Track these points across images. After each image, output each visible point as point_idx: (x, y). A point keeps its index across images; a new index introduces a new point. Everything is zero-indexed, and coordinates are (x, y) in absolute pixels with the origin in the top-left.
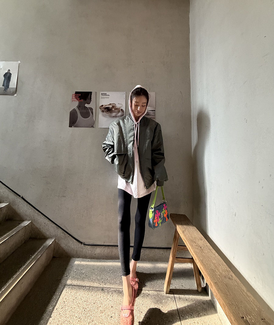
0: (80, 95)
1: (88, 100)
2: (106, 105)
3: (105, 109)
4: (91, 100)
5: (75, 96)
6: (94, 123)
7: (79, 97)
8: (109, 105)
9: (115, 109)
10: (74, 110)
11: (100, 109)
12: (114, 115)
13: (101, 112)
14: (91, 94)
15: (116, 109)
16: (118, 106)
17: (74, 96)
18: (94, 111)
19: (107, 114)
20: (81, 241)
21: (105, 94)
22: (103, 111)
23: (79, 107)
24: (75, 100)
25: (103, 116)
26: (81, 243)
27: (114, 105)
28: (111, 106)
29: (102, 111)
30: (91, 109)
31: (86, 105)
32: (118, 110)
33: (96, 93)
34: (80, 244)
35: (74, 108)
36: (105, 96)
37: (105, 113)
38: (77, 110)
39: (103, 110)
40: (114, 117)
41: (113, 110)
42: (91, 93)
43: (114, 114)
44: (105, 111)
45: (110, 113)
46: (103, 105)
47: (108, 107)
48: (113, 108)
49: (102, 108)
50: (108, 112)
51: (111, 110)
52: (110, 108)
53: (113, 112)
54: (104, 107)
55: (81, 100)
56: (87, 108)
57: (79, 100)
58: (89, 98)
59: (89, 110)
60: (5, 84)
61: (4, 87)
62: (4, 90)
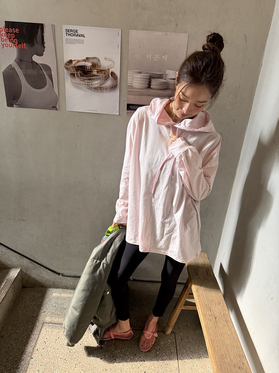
0: (17, 30)
2: (79, 59)
3: (77, 70)
4: (44, 47)
5: (7, 33)
6: (56, 100)
7: (17, 36)
8: (85, 61)
9: (98, 72)
10: (10, 68)
11: (67, 69)
12: (96, 86)
13: (69, 77)
14: (43, 32)
15: (101, 71)
16: (104, 64)
17: (4, 32)
18: (54, 73)
19: (82, 82)
20: (58, 272)
21: (75, 33)
22: (73, 75)
24: (8, 43)
25: (76, 85)
26: (59, 274)
27: (95, 61)
28: (88, 64)
29: (72, 74)
31: (36, 58)
32: (105, 74)
33: (53, 27)
34: (57, 275)
35: (11, 65)
36: (74, 38)
37: (77, 80)
38: (18, 69)
39: (72, 71)
40: (96, 89)
41: (95, 72)
42: (42, 26)
43: (96, 83)
44: (77, 76)
45: (87, 80)
46: (73, 60)
47: (83, 66)
48: (95, 69)
49: (70, 66)
50: (84, 76)
51: (89, 74)
52: (87, 69)
53: (94, 77)
54: (75, 65)
55: (22, 45)
56: (38, 64)
57: (18, 45)
58: (38, 41)
59: (43, 71)
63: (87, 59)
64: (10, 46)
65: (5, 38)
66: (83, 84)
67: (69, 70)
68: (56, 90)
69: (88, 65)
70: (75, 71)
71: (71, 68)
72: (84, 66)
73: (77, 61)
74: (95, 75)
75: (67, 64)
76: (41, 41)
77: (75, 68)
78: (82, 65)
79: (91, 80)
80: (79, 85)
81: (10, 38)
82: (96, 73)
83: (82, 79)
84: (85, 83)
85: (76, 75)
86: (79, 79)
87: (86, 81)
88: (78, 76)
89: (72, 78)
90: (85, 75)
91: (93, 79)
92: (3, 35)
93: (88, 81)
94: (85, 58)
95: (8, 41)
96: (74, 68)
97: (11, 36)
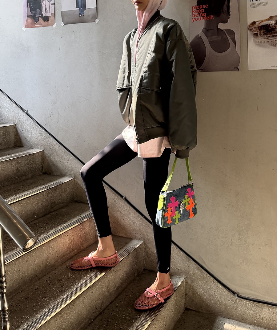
0: (207, 6)
1: (223, 16)
2: (262, 19)
3: (260, 30)
5: (198, 10)
10: (198, 38)
11: (250, 30)
13: (252, 37)
14: (228, 2)
17: (195, 10)
19: (265, 40)
20: (233, 290)
22: (256, 35)
23: (207, 31)
25: (259, 44)
26: (234, 293)
28: (272, 22)
30: (231, 33)
31: (221, 26)
35: (198, 35)
36: (258, 2)
37: (260, 39)
38: (204, 38)
39: (256, 31)
44: (260, 35)
45: (271, 37)
46: (256, 21)
47: (266, 25)
49: (253, 27)
51: (273, 31)
52: (270, 27)
54: (258, 25)
55: (210, 17)
56: (222, 30)
57: (206, 18)
58: (224, 11)
59: (227, 35)
60: (80, 4)
61: (78, 9)
62: (80, 14)
63: (271, 17)
64: (200, 19)
65: (195, 14)
66: (266, 42)
67: (252, 31)
68: (238, 51)
70: (258, 31)
71: (254, 29)
72: (268, 24)
73: (261, 22)
75: (251, 25)
76: (227, 10)
77: (258, 28)
79: (275, 37)
80: (262, 43)
83: (266, 37)
84: (268, 41)
85: (259, 34)
86: (262, 38)
88: (262, 35)
89: (255, 38)
90: (268, 33)
92: (195, 12)
94: (269, 18)
96: (257, 28)
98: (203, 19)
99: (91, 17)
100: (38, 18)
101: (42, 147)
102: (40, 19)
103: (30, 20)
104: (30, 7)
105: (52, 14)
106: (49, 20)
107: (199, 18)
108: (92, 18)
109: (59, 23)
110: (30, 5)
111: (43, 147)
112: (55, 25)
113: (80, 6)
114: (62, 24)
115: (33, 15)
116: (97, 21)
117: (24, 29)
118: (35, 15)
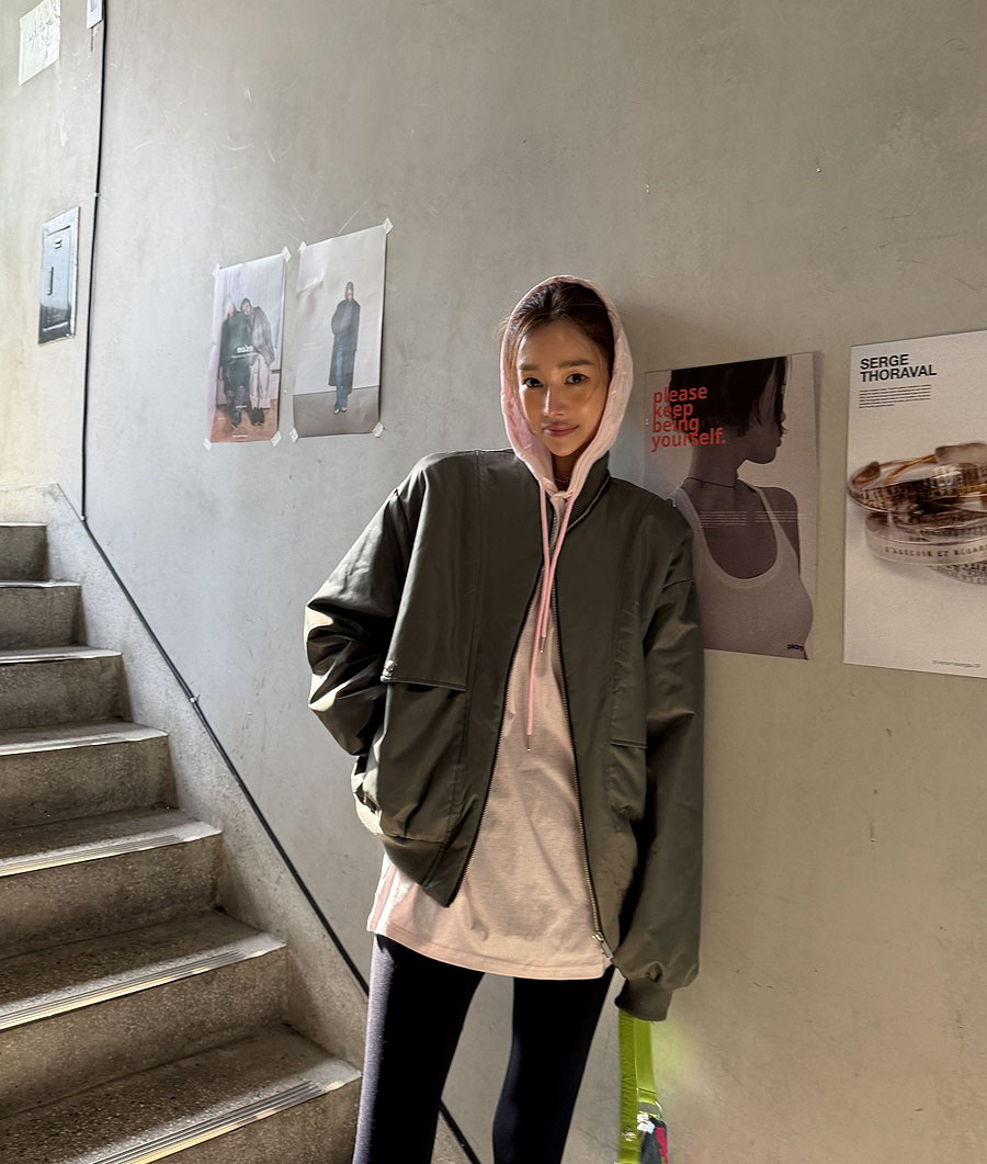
0: (702, 393)
1: (759, 432)
2: (907, 458)
3: (897, 500)
4: (781, 431)
6: (807, 616)
8: (930, 460)
9: (985, 500)
11: (857, 497)
12: (979, 557)
13: (862, 526)
14: (781, 381)
17: (664, 404)
19: (914, 547)
21: (896, 367)
22: (878, 519)
24: (672, 433)
25: (887, 559)
27: (978, 457)
28: (947, 472)
29: (875, 515)
30: (785, 501)
31: (750, 473)
33: (817, 357)
36: (895, 382)
37: (896, 539)
38: (687, 512)
39: (879, 505)
40: (976, 569)
41: (972, 502)
42: (780, 364)
43: (978, 546)
44: (896, 521)
45: (938, 535)
46: (881, 462)
47: (921, 482)
48: (973, 490)
49: (870, 487)
50: (925, 522)
51: (946, 509)
52: (938, 494)
53: (966, 523)
54: (888, 480)
55: (712, 436)
56: (754, 491)
57: (697, 438)
58: (763, 415)
59: (770, 512)
60: (339, 373)
61: (334, 388)
62: (337, 406)
63: (942, 453)
64: (677, 442)
65: (664, 419)
66: (918, 554)
67: (865, 502)
69: (944, 476)
70: (889, 503)
71: (871, 493)
72: (928, 480)
73: (899, 467)
74: (972, 515)
75: (860, 479)
76: (772, 413)
77: (890, 492)
78: (918, 478)
79: (956, 535)
80: (904, 556)
81: (678, 418)
82: (978, 503)
83: (918, 530)
84: (927, 549)
85: (890, 518)
86: (903, 534)
87: (935, 540)
88: (900, 521)
89: (874, 530)
90: (929, 517)
91: (963, 530)
92: (661, 412)
93: (943, 540)
94: (932, 452)
95: (672, 428)
96: (885, 494)
97: (682, 412)
98: (688, 440)
99: (363, 415)
100: (240, 414)
101: (220, 822)
102: (245, 416)
103: (222, 419)
104: (225, 379)
105: (272, 401)
106: (263, 422)
107: (674, 437)
108: (367, 418)
109: (287, 434)
110: (224, 371)
111: (224, 821)
112: (277, 438)
113: (339, 380)
114: (294, 435)
115: (230, 402)
116: (379, 429)
117: (208, 444)
118: (233, 405)
